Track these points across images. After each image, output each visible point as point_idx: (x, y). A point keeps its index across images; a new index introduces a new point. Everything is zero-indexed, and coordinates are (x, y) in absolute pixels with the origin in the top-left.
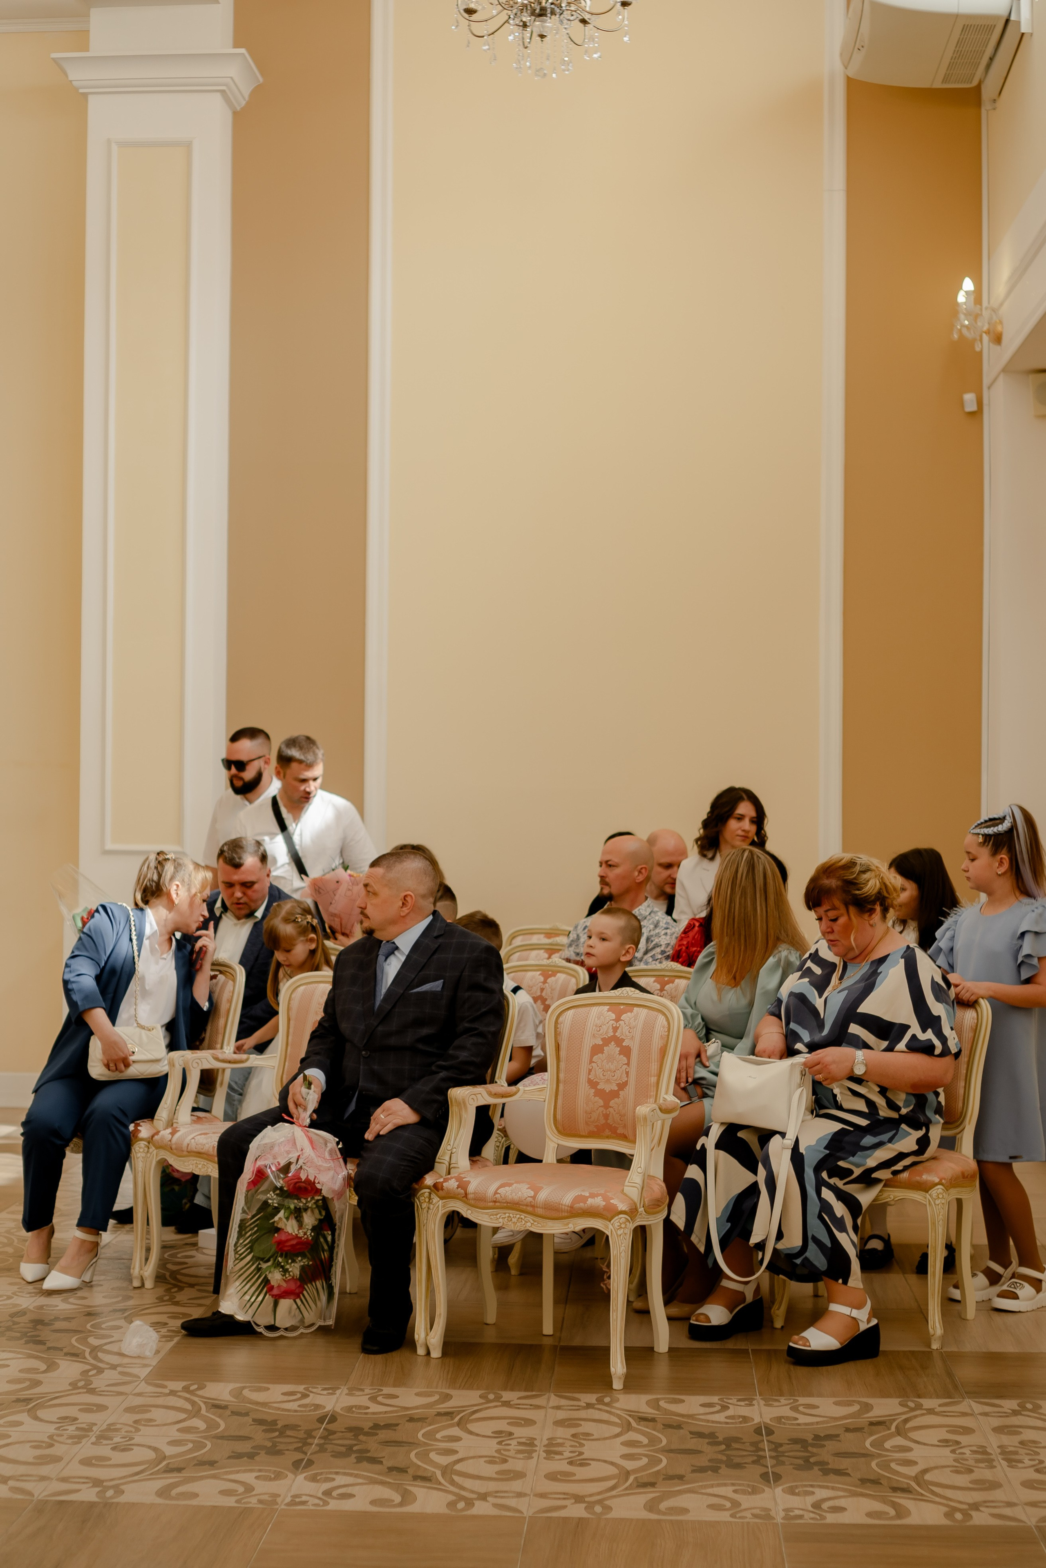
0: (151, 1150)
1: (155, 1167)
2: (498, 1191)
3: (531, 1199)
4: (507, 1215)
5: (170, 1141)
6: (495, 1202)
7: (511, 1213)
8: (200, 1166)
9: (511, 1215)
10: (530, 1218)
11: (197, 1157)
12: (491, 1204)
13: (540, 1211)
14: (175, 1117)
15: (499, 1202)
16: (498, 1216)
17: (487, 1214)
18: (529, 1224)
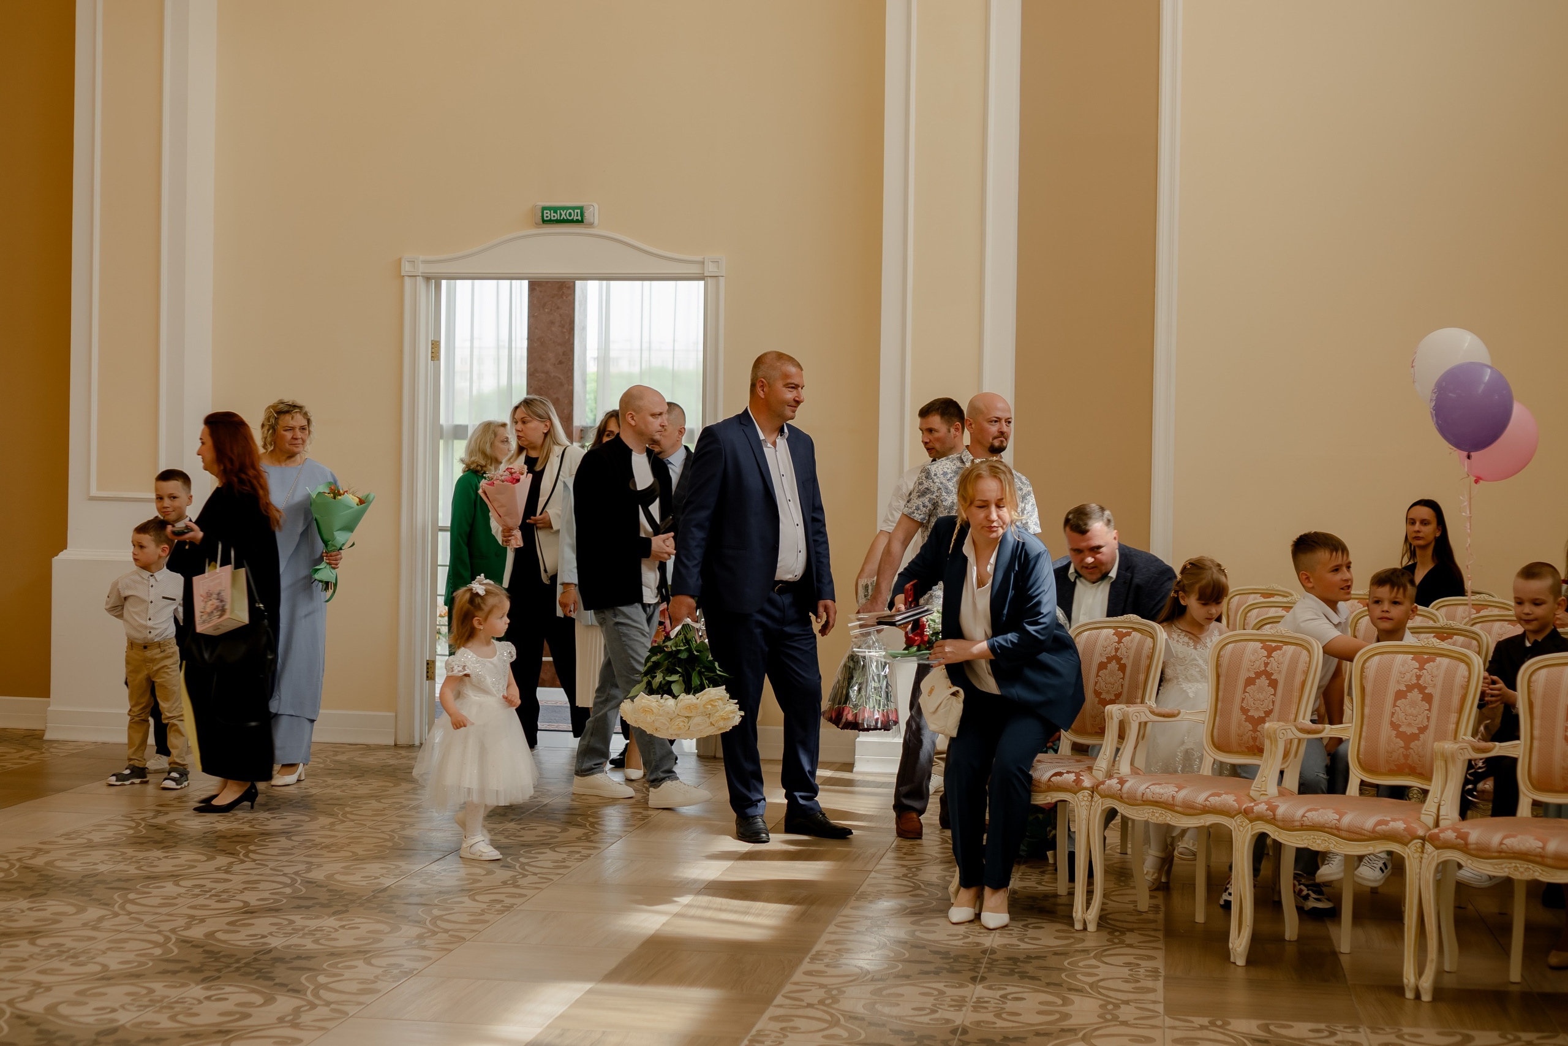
0: (1095, 799)
1: (1101, 815)
2: (1504, 842)
3: (1540, 850)
4: (1514, 865)
5: (1120, 790)
6: (1500, 852)
7: (1518, 863)
8: (1157, 815)
9: (1518, 865)
10: (1538, 868)
11: (1153, 806)
12: (1496, 854)
13: (1549, 861)
14: (1116, 767)
15: (1505, 852)
16: (1503, 866)
17: (1490, 863)
18: (1537, 874)
